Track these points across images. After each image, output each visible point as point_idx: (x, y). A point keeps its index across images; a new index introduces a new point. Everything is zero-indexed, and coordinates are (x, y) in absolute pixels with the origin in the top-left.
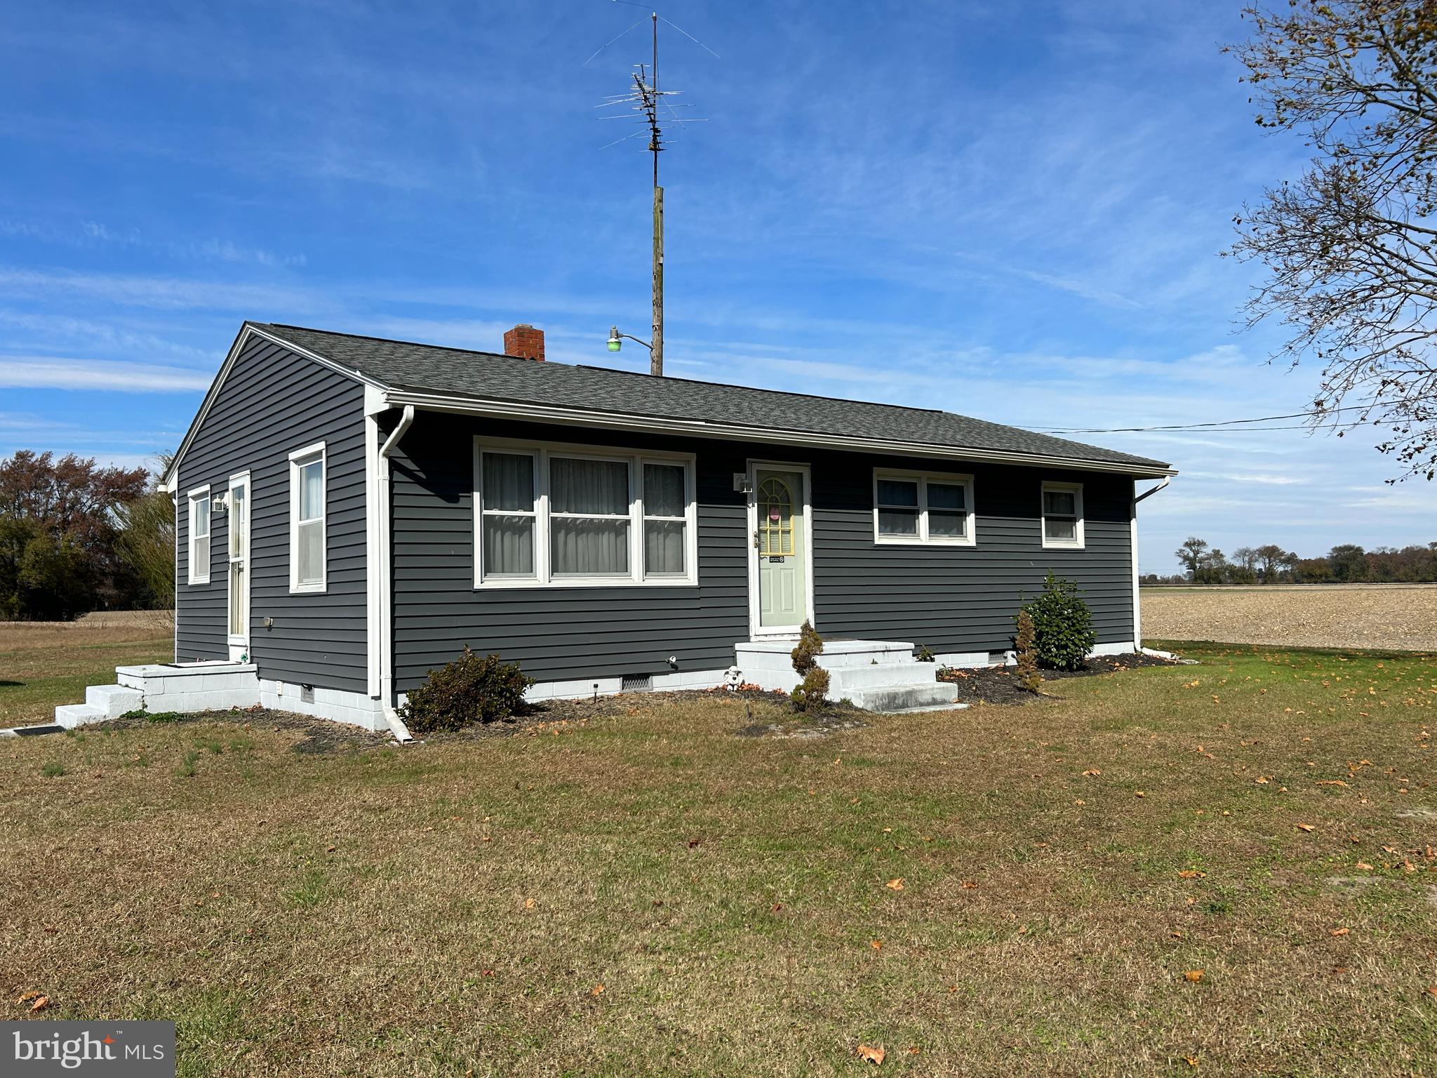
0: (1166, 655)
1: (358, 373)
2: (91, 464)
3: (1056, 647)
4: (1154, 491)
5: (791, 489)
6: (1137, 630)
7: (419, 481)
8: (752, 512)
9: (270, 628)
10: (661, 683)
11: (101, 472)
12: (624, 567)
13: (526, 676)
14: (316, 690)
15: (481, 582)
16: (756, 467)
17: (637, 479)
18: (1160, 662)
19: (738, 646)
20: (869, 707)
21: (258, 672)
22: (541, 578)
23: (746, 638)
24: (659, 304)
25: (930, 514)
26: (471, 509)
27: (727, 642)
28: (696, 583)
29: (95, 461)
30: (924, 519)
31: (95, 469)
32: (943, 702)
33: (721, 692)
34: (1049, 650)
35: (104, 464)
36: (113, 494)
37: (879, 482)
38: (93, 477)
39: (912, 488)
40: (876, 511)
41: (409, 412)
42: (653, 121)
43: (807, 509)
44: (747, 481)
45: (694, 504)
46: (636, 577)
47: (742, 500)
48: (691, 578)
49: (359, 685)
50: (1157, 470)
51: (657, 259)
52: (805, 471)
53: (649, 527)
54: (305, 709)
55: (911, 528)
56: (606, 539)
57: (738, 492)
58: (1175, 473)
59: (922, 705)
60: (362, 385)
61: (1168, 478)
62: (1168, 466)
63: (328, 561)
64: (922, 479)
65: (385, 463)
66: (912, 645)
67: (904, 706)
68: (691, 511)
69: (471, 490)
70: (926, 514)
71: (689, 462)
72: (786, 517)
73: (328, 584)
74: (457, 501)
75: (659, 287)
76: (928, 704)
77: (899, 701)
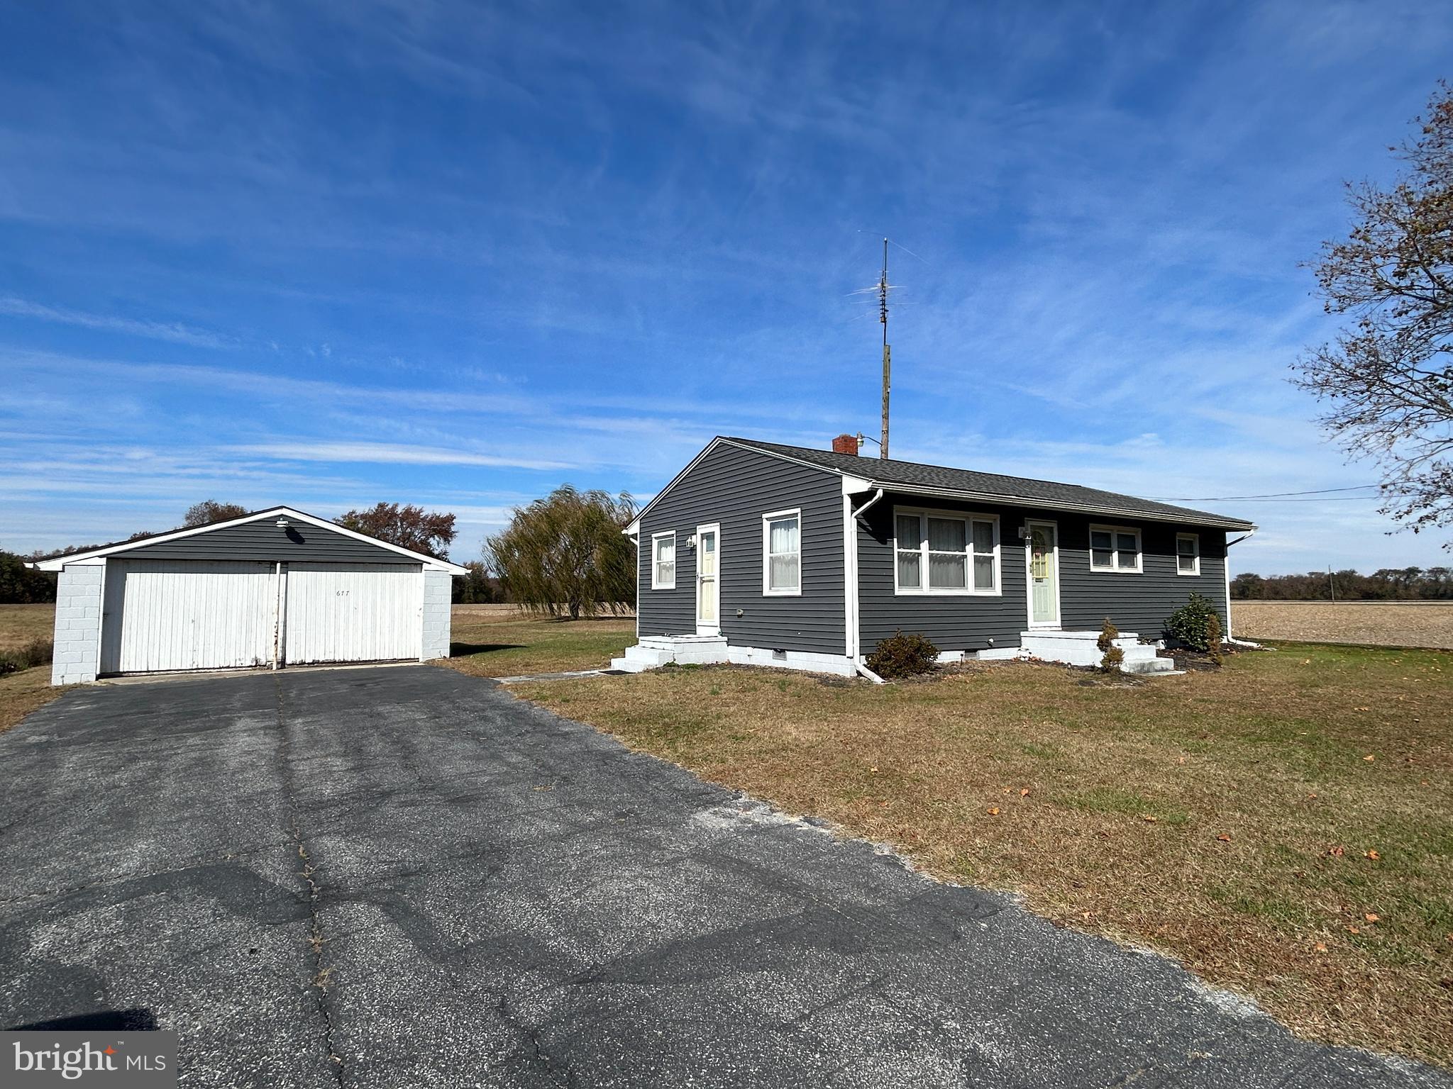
0: (1254, 645)
1: (837, 470)
2: (421, 511)
3: (1201, 637)
4: (1242, 539)
5: (1046, 538)
6: (1229, 628)
7: (869, 532)
8: (1028, 550)
9: (740, 616)
10: (984, 655)
11: (427, 516)
12: (962, 584)
13: (937, 647)
14: (787, 653)
15: (899, 591)
16: (1031, 523)
17: (970, 531)
18: (1251, 648)
19: (1022, 634)
20: (1132, 671)
21: (727, 642)
22: (926, 590)
23: (1026, 629)
24: (886, 417)
25: (1119, 552)
26: (893, 548)
27: (1015, 631)
28: (1000, 594)
29: (424, 509)
30: (1115, 555)
31: (423, 515)
32: (1167, 670)
33: (1017, 660)
34: (1196, 640)
35: (429, 511)
36: (434, 530)
37: (1093, 533)
38: (422, 519)
39: (1108, 536)
40: (1091, 551)
41: (880, 493)
42: (884, 304)
43: (1056, 549)
44: (1025, 532)
45: (999, 546)
46: (971, 590)
47: (1022, 543)
48: (997, 591)
49: (840, 649)
50: (1245, 526)
51: (886, 389)
52: (1054, 525)
53: (977, 559)
54: (779, 663)
55: (1107, 562)
56: (953, 567)
57: (1021, 539)
58: (1256, 528)
59: (1156, 671)
60: (841, 477)
61: (1252, 531)
62: (1251, 523)
63: (802, 577)
64: (1114, 531)
65: (855, 522)
66: (1137, 635)
67: (1148, 671)
68: (997, 551)
69: (893, 538)
70: (1117, 552)
71: (995, 520)
72: (1043, 554)
73: (802, 591)
74: (886, 544)
75: (887, 407)
76: (1160, 671)
77: (1146, 669)
